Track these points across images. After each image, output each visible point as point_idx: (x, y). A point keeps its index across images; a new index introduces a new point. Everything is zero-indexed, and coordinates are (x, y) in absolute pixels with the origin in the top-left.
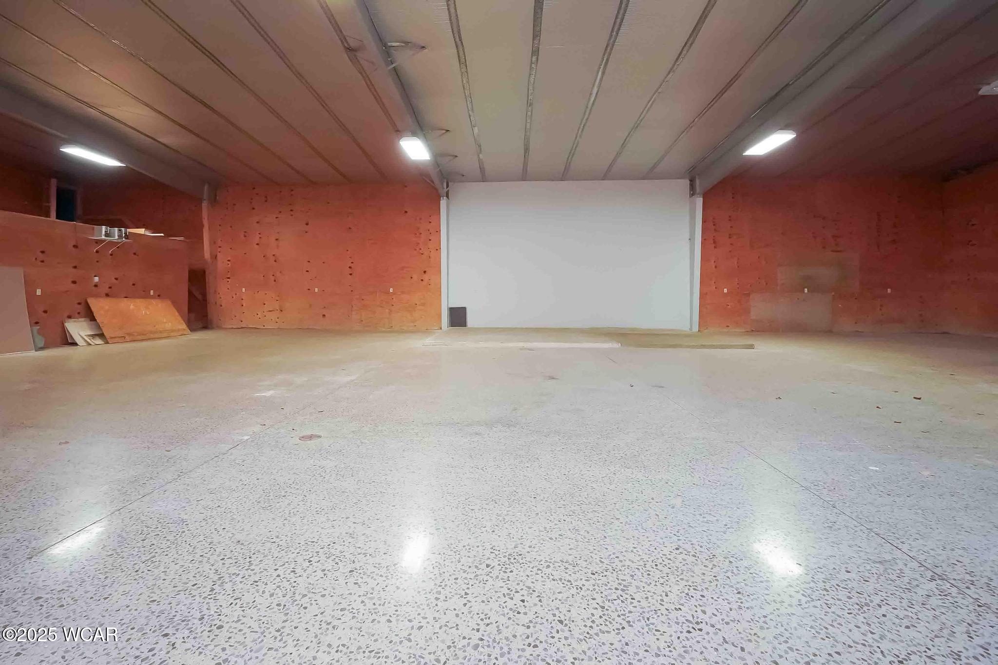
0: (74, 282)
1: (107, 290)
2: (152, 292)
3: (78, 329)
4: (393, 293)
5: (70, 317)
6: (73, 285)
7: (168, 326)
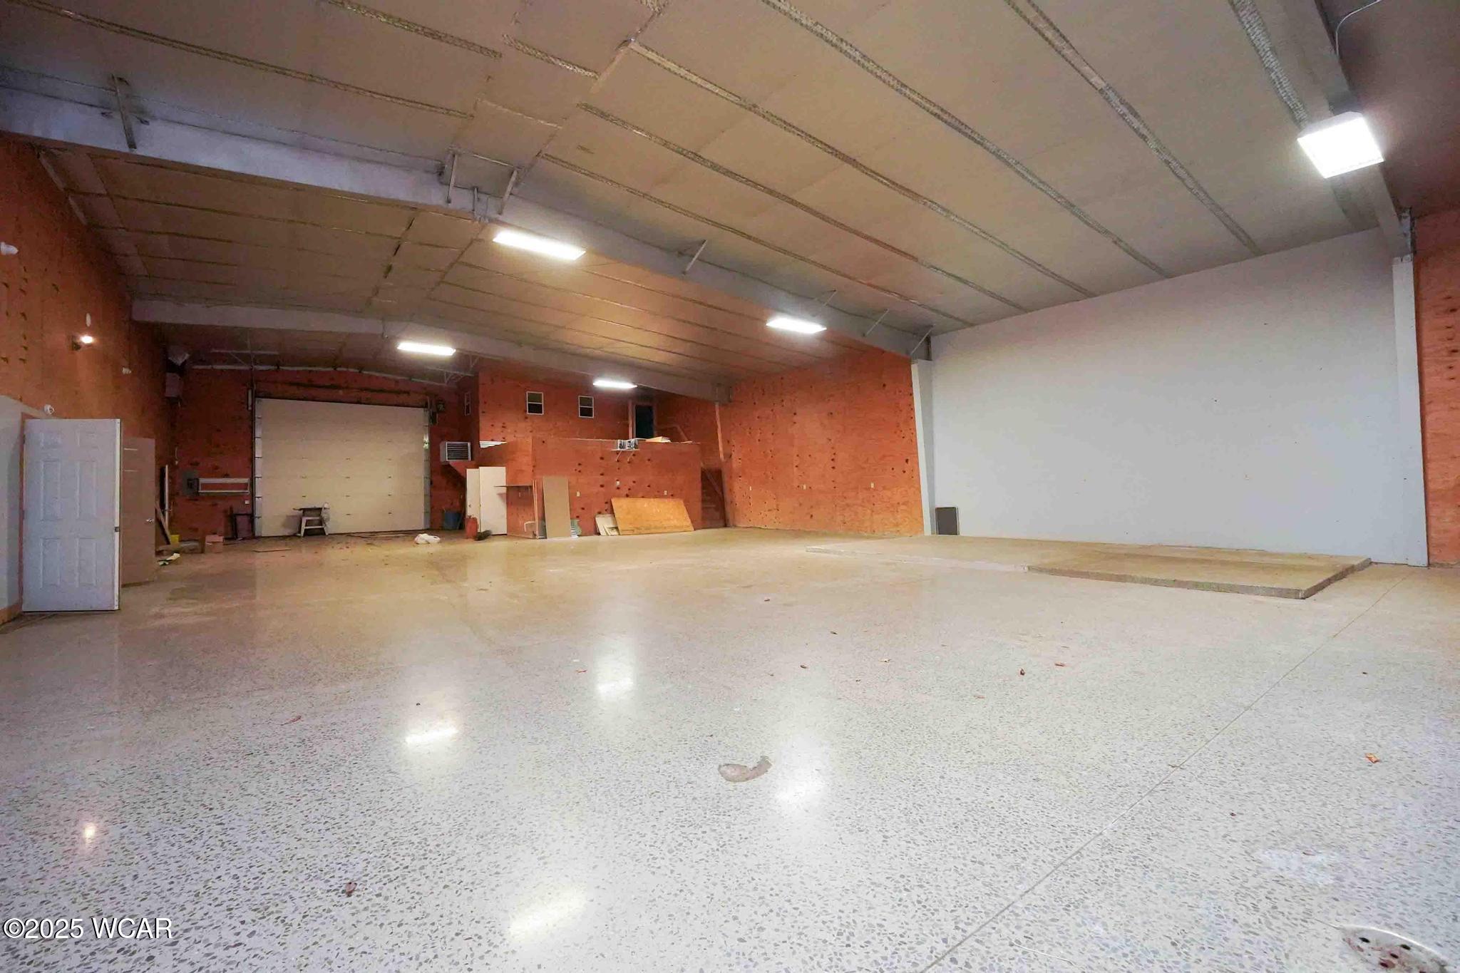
0: (602, 486)
1: (627, 492)
2: (666, 493)
3: (603, 523)
4: (875, 490)
5: (600, 513)
6: (602, 489)
7: (675, 522)
